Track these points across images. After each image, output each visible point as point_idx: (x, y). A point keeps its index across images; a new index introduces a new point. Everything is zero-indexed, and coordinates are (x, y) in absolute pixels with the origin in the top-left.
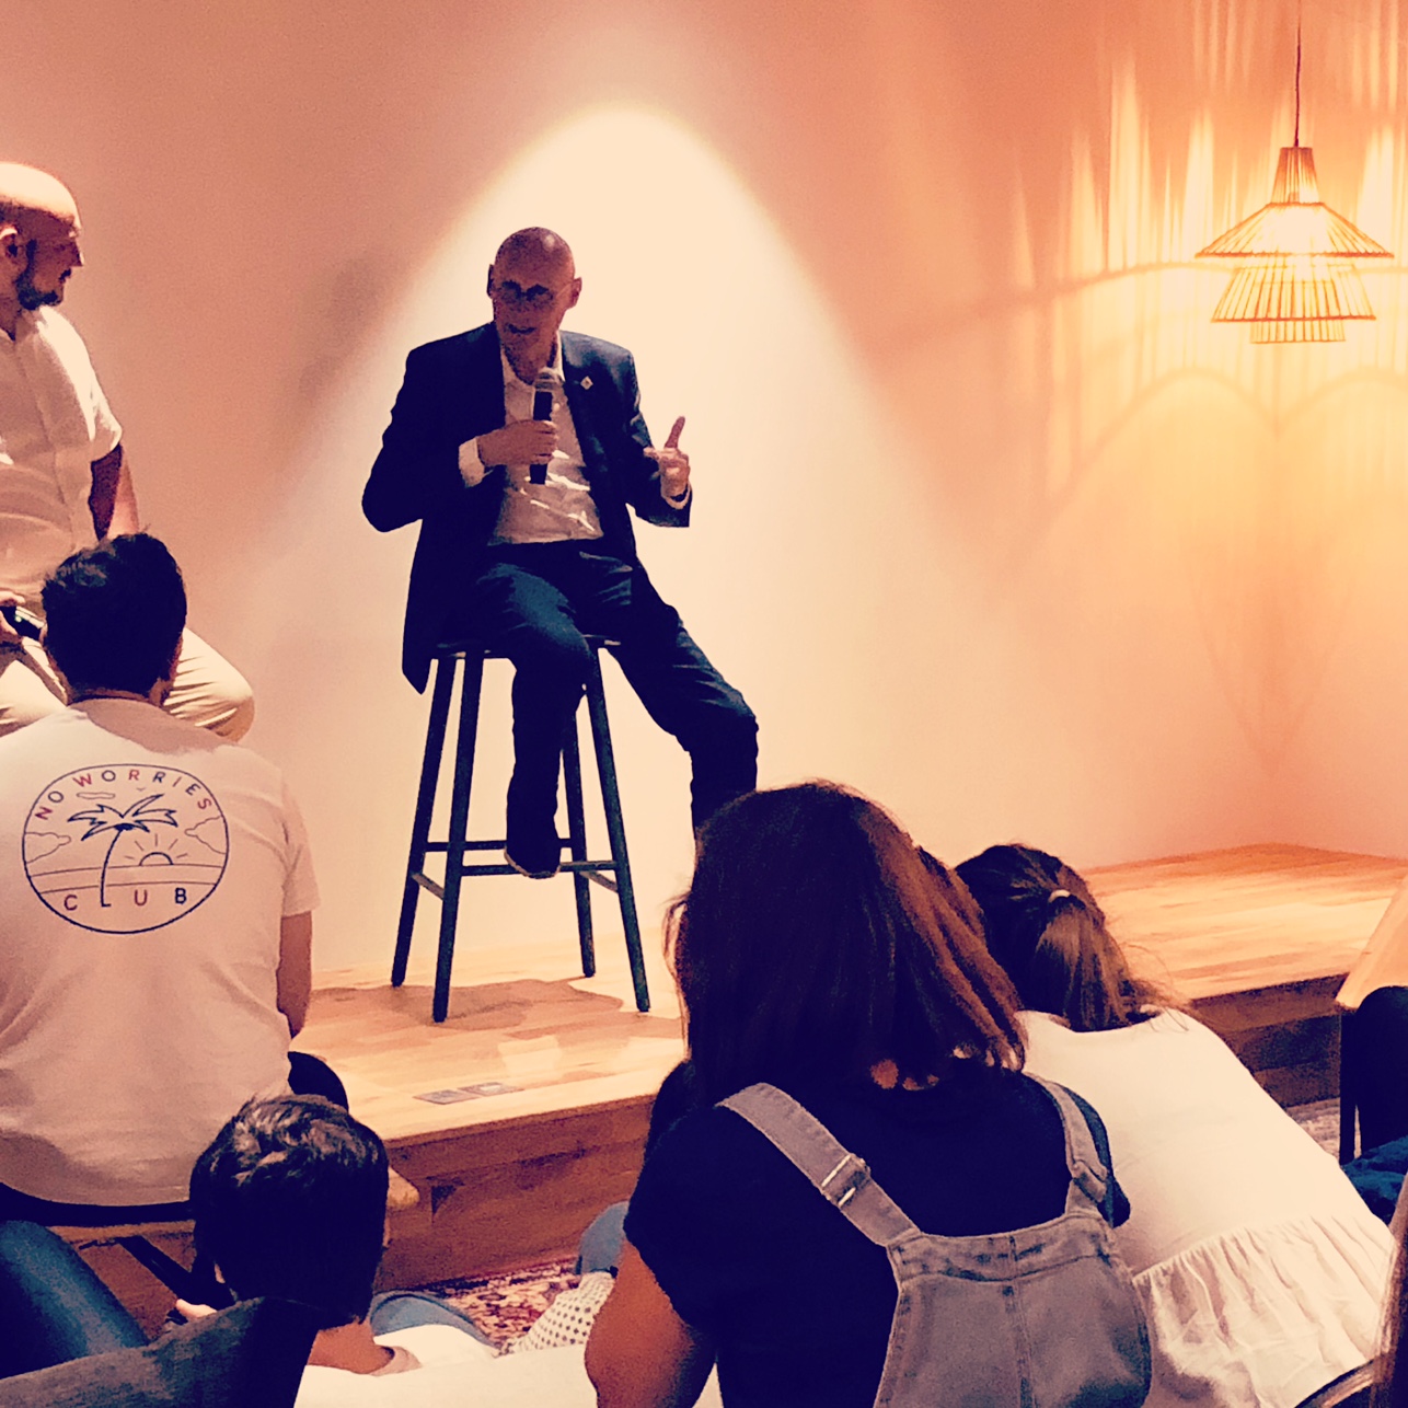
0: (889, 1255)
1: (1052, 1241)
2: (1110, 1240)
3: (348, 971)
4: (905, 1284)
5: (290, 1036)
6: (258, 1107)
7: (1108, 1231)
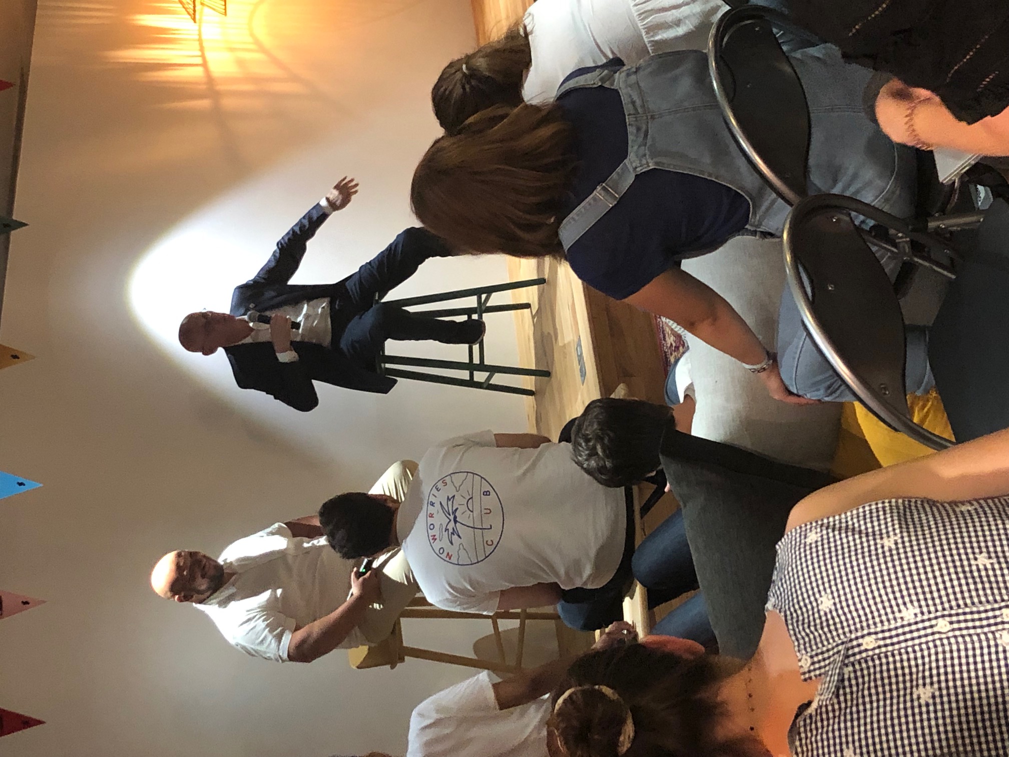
0: (638, 173)
1: (630, 96)
2: (629, 67)
3: (528, 416)
4: (650, 164)
5: (550, 443)
6: (577, 458)
7: (625, 68)
